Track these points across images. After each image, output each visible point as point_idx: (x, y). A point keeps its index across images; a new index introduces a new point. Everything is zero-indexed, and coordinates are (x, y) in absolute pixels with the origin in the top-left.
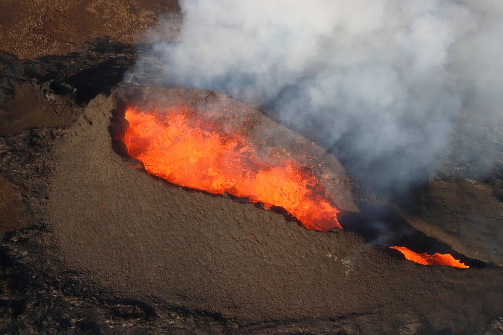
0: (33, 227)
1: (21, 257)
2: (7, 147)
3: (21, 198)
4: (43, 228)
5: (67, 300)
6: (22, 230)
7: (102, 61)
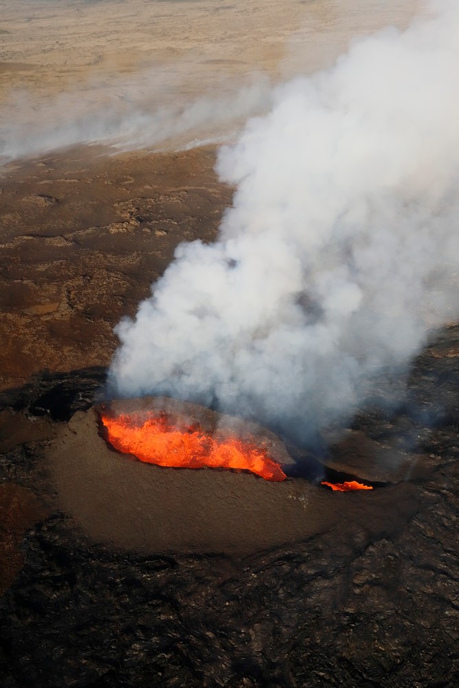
0: (55, 517)
1: (55, 541)
2: (9, 461)
4: (62, 516)
5: (105, 566)
6: (47, 520)
7: (52, 387)
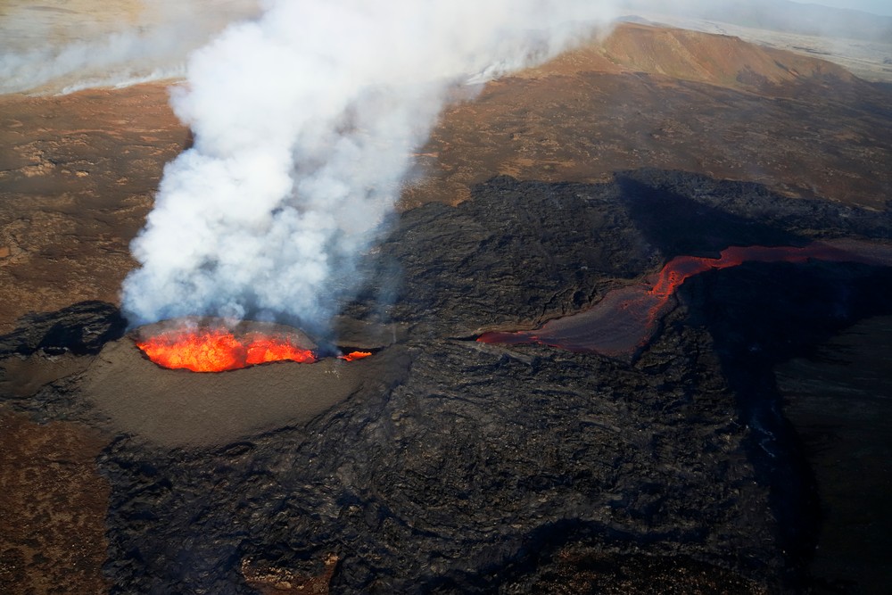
3: (88, 427)
